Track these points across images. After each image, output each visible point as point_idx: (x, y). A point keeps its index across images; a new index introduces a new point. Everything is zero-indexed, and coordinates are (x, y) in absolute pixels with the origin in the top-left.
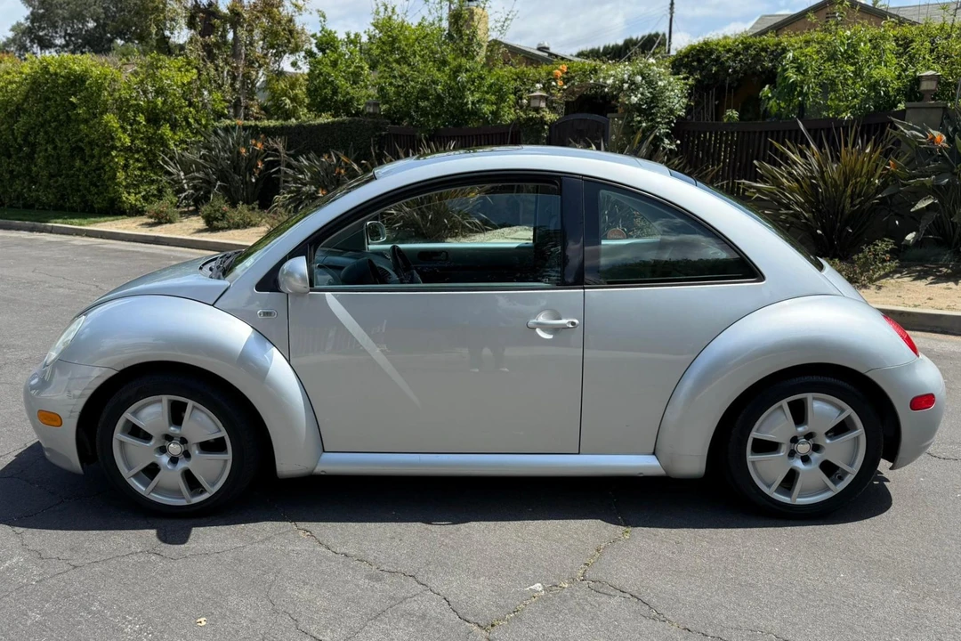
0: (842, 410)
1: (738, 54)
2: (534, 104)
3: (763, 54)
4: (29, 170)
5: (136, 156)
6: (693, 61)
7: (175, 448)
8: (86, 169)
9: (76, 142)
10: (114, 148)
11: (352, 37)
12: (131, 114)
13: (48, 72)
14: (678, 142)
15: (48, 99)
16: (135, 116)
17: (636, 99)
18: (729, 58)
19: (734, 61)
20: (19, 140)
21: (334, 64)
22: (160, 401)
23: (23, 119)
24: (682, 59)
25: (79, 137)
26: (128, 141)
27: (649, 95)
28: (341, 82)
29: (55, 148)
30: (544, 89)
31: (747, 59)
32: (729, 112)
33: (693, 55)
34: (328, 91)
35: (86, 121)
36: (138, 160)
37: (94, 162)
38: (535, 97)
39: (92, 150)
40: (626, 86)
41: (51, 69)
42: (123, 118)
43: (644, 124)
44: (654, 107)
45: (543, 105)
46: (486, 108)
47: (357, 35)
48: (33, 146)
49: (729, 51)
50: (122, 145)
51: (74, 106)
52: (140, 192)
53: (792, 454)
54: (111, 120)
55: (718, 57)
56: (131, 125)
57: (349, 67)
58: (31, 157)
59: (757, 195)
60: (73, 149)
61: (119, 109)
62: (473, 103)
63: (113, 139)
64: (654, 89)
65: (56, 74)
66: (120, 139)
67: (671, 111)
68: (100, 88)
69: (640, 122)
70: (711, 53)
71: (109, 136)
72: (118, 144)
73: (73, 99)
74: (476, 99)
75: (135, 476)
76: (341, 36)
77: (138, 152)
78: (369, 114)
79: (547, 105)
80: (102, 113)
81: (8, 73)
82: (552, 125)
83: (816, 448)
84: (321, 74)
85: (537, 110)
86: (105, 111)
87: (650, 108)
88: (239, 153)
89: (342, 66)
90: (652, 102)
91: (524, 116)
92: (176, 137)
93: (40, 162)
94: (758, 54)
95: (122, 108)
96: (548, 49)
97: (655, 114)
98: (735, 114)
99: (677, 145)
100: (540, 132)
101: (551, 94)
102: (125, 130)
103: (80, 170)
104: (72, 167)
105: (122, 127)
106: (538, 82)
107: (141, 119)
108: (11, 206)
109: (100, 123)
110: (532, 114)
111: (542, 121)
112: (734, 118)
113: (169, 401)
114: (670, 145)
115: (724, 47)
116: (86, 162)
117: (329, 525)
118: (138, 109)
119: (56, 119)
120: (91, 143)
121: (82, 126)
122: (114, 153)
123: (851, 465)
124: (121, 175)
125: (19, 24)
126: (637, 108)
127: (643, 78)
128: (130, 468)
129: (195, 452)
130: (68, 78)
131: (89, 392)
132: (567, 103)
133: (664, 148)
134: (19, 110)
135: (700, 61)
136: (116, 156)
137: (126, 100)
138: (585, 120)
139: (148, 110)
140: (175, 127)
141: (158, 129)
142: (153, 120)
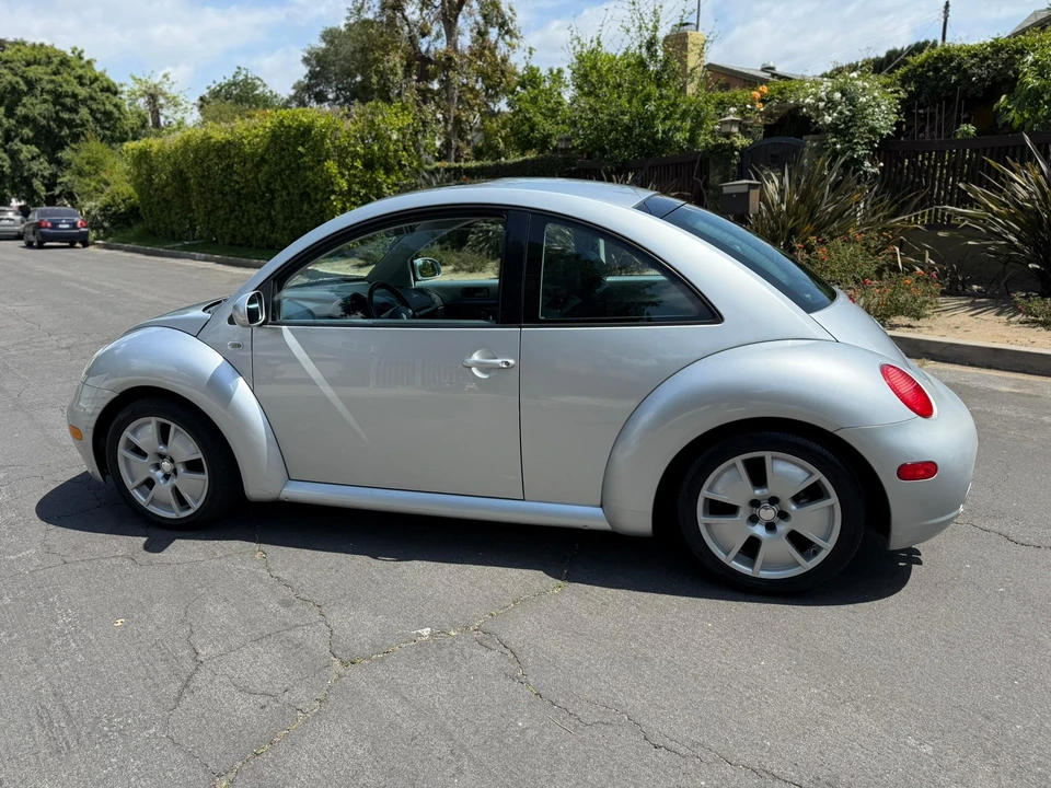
0: (811, 474)
1: (987, 58)
2: (726, 129)
4: (269, 213)
5: (353, 199)
6: (929, 71)
7: (166, 465)
8: (312, 212)
9: (304, 187)
10: (333, 192)
11: (555, 72)
12: (348, 160)
13: (283, 126)
14: (882, 164)
15: (283, 150)
16: (352, 162)
17: (830, 119)
18: (973, 64)
19: (980, 68)
20: (263, 188)
21: (534, 100)
22: (150, 423)
23: (265, 168)
24: (915, 70)
25: (306, 183)
26: (345, 186)
27: (847, 113)
28: (539, 119)
29: (288, 194)
30: (736, 113)
31: (996, 65)
32: (964, 127)
33: (930, 64)
34: (526, 128)
35: (312, 169)
36: (354, 203)
37: (317, 206)
38: (726, 122)
39: (317, 194)
40: (822, 104)
41: (286, 122)
42: (341, 164)
43: (838, 146)
44: (852, 127)
45: (735, 129)
46: (679, 136)
47: (560, 71)
48: (272, 192)
49: (975, 55)
50: (341, 190)
51: (302, 155)
53: (754, 519)
54: (331, 166)
55: (960, 64)
56: (349, 170)
57: (548, 102)
58: (271, 202)
59: (966, 222)
60: (302, 194)
61: (340, 156)
62: (664, 132)
63: (332, 183)
64: (854, 106)
65: (290, 126)
66: (338, 184)
67: (872, 130)
68: (324, 136)
69: (835, 144)
70: (952, 59)
71: (329, 182)
72: (337, 189)
73: (300, 149)
74: (667, 127)
75: (137, 488)
76: (544, 72)
77: (354, 196)
78: (562, 150)
79: (740, 129)
80: (325, 160)
81: (256, 128)
82: (744, 151)
83: (783, 515)
84: (520, 110)
85: (728, 135)
86: (328, 157)
87: (848, 128)
89: (542, 103)
90: (850, 121)
92: (389, 181)
93: (278, 206)
94: (1011, 57)
95: (343, 154)
96: (773, 69)
97: (852, 134)
98: (972, 129)
99: (880, 168)
100: (730, 159)
101: (746, 118)
102: (343, 176)
103: (307, 213)
104: (301, 210)
105: (340, 173)
106: (734, 106)
107: (358, 164)
108: (257, 247)
109: (322, 170)
110: (722, 140)
111: (732, 147)
112: (968, 134)
113: (158, 422)
114: (872, 167)
115: (969, 51)
116: (312, 206)
117: (286, 549)
118: (355, 155)
119: (288, 166)
120: (316, 188)
121: (308, 173)
122: (332, 198)
123: (826, 539)
125: (299, 83)
126: (833, 128)
127: (843, 95)
128: (133, 481)
129: (181, 470)
130: (299, 130)
131: (99, 411)
132: (766, 126)
133: (865, 172)
134: (263, 160)
135: (937, 70)
136: (335, 200)
137: (345, 147)
138: (780, 144)
139: (364, 155)
140: (388, 171)
141: (373, 173)
142: (369, 165)
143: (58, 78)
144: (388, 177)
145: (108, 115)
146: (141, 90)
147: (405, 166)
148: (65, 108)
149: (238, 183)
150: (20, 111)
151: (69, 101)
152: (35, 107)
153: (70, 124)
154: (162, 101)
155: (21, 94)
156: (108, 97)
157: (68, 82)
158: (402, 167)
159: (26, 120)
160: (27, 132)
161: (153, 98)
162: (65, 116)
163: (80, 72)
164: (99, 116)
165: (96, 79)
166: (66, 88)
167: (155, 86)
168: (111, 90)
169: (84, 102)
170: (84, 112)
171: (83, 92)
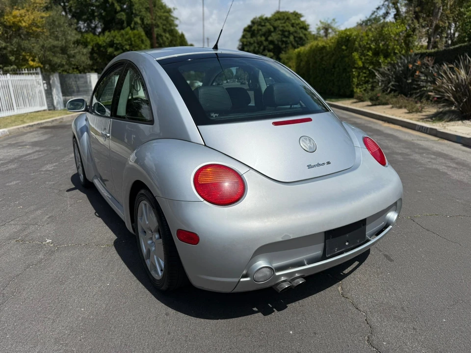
5: (364, 71)
9: (345, 66)
10: (355, 68)
12: (365, 52)
16: (367, 52)
20: (332, 67)
25: (345, 63)
26: (360, 64)
29: (339, 69)
35: (348, 56)
36: (365, 73)
39: (348, 69)
42: (361, 54)
51: (343, 50)
52: (363, 88)
54: (356, 55)
56: (365, 57)
60: (344, 69)
61: (361, 50)
66: (357, 64)
68: (355, 40)
71: (354, 62)
72: (357, 66)
73: (344, 47)
77: (365, 69)
80: (354, 52)
86: (356, 50)
88: (408, 67)
92: (386, 61)
93: (335, 75)
95: (363, 49)
102: (361, 59)
103: (344, 78)
107: (370, 53)
109: (352, 57)
116: (346, 75)
118: (370, 48)
120: (348, 66)
121: (346, 59)
122: (354, 70)
124: (355, 80)
134: (333, 54)
136: (355, 72)
137: (365, 45)
139: (375, 49)
140: (386, 56)
141: (377, 57)
142: (376, 53)
143: (285, 25)
144: (386, 59)
145: (301, 38)
146: (322, 27)
147: (397, 53)
148: (285, 37)
149: (325, 65)
150: (270, 38)
151: (286, 34)
152: (274, 37)
153: (286, 43)
154: (330, 31)
155: (272, 32)
156: (302, 32)
157: (287, 26)
158: (395, 54)
159: (272, 42)
160: (271, 47)
161: (326, 29)
162: (284, 39)
163: (293, 21)
164: (297, 39)
165: (299, 24)
166: (287, 29)
167: (329, 25)
168: (305, 28)
169: (292, 34)
170: (292, 38)
171: (292, 29)
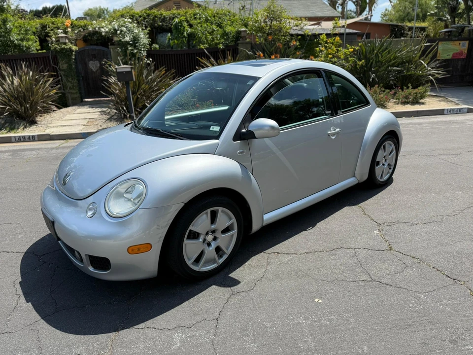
0: (392, 146)
1: (145, 18)
2: (62, 40)
3: (156, 19)
7: (210, 237)
14: (151, 59)
19: (144, 21)
31: (150, 21)
38: (61, 37)
40: (118, 32)
43: (135, 51)
44: (137, 43)
45: (67, 41)
64: (133, 34)
69: (132, 50)
75: (194, 263)
79: (69, 41)
82: (77, 52)
85: (65, 44)
87: (135, 43)
90: (134, 40)
91: (58, 47)
97: (138, 46)
98: (157, 46)
100: (71, 56)
101: (69, 36)
110: (63, 46)
111: (70, 50)
113: (211, 211)
114: (148, 61)
115: (138, 14)
126: (127, 43)
129: (220, 235)
138: (95, 49)
